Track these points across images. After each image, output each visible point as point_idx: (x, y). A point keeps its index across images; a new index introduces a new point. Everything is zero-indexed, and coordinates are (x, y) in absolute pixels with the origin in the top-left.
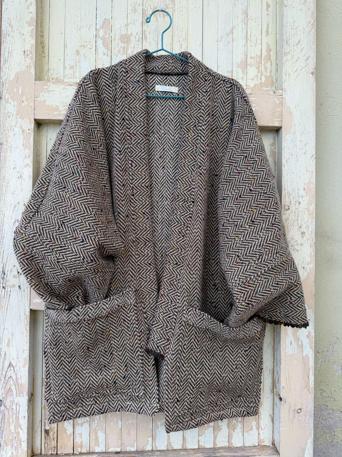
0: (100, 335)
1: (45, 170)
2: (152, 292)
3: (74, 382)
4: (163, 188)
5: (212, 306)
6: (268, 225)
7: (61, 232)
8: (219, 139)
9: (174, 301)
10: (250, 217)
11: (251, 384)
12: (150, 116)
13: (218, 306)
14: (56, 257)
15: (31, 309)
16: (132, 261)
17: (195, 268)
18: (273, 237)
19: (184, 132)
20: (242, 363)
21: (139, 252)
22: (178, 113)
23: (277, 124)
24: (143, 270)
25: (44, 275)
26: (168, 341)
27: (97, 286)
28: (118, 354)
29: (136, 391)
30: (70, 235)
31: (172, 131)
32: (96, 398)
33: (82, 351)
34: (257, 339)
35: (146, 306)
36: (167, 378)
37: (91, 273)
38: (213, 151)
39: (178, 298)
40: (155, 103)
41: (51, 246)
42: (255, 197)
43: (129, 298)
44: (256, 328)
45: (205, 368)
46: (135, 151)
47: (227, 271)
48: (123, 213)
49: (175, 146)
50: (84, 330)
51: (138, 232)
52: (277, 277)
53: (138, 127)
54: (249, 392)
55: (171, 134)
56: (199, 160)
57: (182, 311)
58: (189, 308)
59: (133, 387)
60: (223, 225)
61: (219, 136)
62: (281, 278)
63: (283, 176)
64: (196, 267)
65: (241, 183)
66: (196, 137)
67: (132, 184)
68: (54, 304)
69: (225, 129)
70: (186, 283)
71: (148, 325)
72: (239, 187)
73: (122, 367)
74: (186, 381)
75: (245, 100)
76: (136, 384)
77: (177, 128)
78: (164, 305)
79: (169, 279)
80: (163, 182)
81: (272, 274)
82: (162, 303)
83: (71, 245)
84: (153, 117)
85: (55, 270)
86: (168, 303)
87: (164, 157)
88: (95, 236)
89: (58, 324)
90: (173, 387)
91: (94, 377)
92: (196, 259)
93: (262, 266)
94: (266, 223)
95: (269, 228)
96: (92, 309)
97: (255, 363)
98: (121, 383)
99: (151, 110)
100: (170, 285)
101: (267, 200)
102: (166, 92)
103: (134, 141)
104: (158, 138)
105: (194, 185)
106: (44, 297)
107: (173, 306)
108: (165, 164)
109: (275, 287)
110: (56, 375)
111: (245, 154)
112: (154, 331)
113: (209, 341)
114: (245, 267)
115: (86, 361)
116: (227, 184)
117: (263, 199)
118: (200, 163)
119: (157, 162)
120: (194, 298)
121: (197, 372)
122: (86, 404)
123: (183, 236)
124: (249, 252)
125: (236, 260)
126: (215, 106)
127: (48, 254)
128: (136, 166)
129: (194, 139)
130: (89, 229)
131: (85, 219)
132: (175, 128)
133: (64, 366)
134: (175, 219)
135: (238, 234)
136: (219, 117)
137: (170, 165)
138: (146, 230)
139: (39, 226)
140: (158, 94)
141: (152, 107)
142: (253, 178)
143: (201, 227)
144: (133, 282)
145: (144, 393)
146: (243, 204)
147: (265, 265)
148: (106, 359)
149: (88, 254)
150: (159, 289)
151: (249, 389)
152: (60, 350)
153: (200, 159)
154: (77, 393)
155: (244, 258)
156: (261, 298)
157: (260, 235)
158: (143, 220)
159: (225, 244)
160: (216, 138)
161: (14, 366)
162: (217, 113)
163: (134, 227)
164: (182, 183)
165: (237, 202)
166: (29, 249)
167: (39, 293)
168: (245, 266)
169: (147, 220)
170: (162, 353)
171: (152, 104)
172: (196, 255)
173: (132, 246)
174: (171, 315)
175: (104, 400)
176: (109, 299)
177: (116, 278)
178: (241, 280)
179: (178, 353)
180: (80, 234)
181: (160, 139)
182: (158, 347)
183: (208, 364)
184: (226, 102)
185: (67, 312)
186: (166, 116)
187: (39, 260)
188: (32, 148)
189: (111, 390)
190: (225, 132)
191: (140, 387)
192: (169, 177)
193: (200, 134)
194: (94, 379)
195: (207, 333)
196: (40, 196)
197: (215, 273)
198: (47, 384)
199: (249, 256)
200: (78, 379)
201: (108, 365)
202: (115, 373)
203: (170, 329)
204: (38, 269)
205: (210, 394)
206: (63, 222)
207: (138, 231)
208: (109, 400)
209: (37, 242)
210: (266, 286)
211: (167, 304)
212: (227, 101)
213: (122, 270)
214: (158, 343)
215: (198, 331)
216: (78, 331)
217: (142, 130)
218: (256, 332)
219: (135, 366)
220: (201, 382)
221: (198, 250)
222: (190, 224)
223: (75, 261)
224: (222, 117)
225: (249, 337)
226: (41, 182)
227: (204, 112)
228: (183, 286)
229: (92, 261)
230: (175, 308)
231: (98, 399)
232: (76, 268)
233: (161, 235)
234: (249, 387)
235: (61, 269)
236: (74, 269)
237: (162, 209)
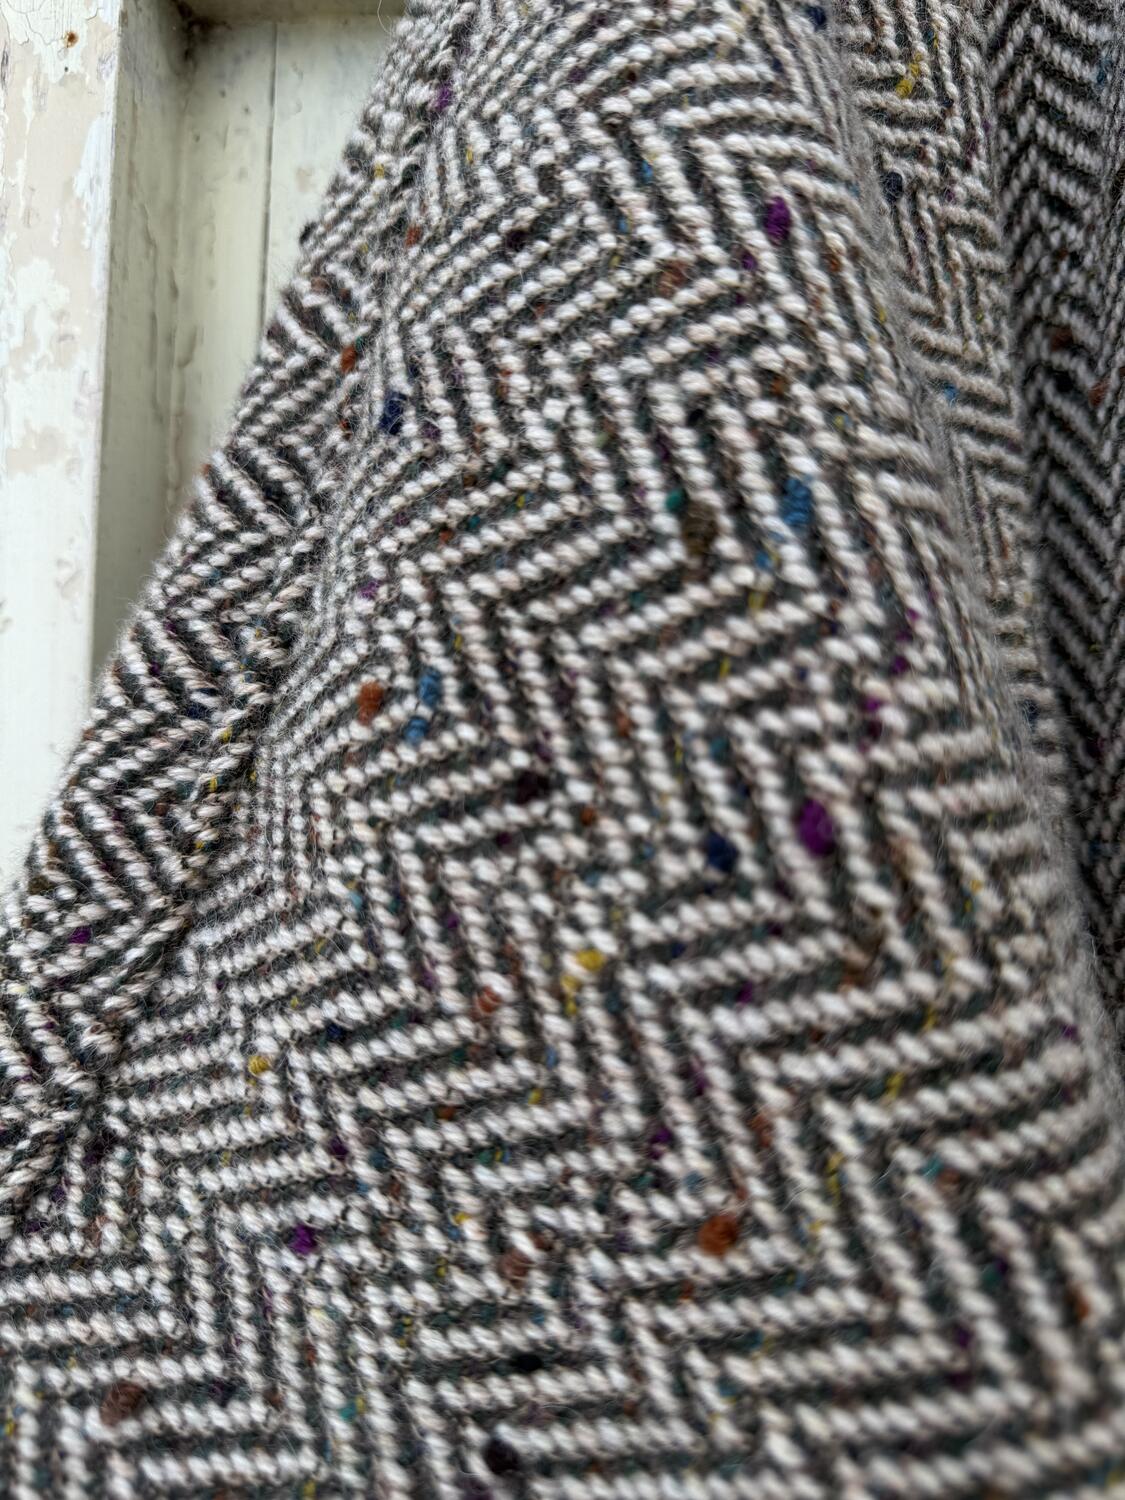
1: (225, 495)
188: (97, 242)
196: (137, 869)
226: (156, 664)
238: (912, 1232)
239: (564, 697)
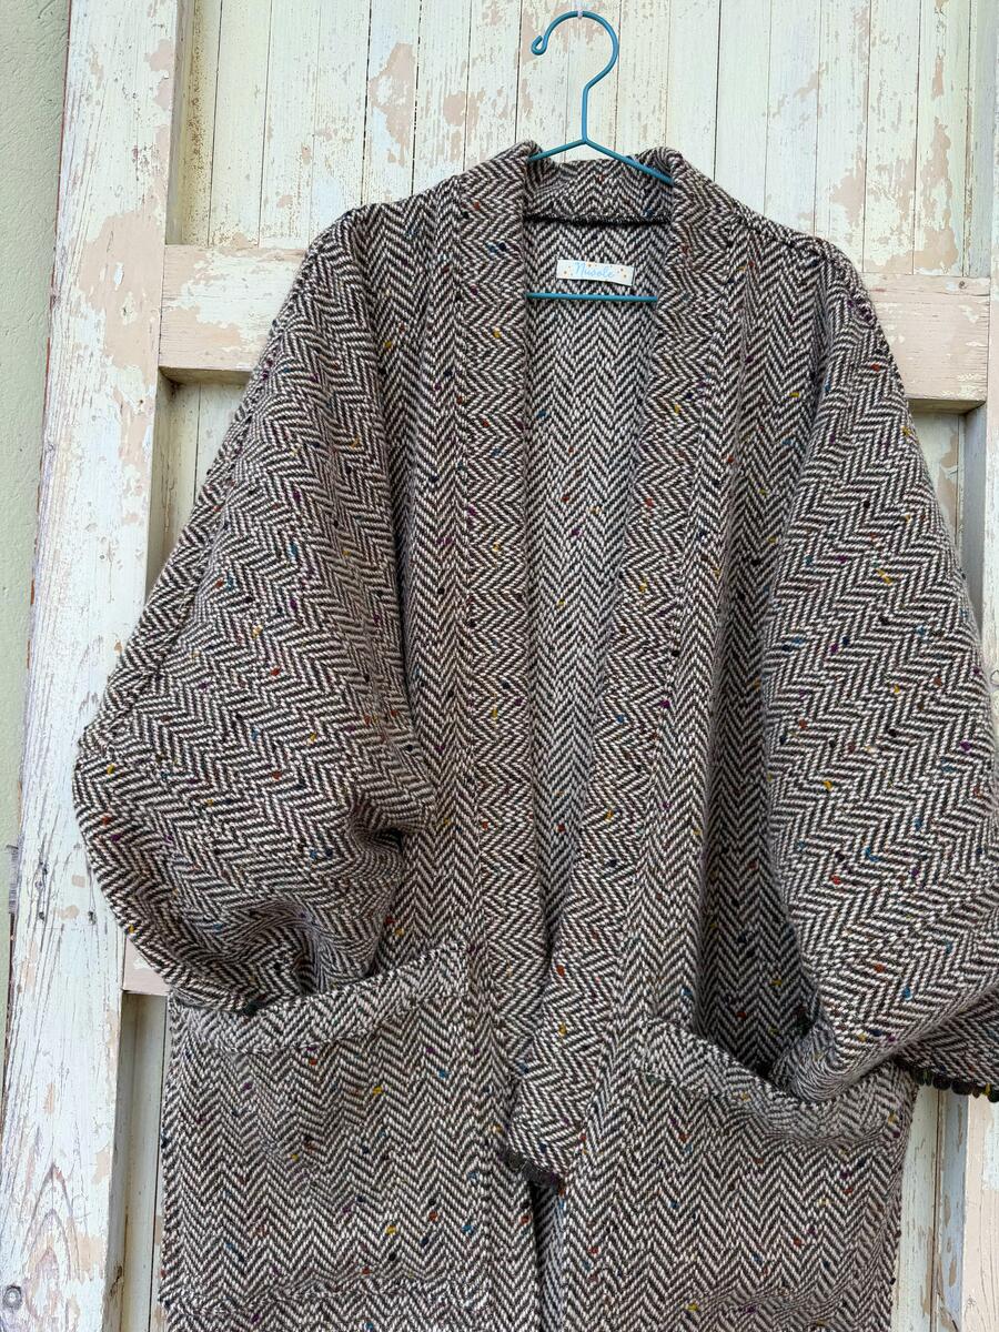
0: (348, 1097)
1: (188, 538)
2: (526, 955)
3: (256, 1247)
4: (571, 602)
5: (733, 1013)
6: (947, 749)
7: (232, 748)
8: (769, 440)
9: (603, 994)
10: (881, 717)
11: (859, 1288)
12: (535, 363)
13: (752, 1011)
14: (212, 834)
15: (125, 992)
16: (461, 846)
17: (677, 884)
18: (967, 794)
19: (650, 417)
20: (831, 1215)
21: (485, 816)
22: (628, 353)
23: (967, 393)
24: (497, 879)
25: (170, 890)
26: (579, 1129)
27: (344, 935)
28: (406, 1161)
29: (462, 1292)
30: (259, 760)
31: (608, 413)
32: (330, 1306)
33: (287, 1147)
34: (886, 1137)
35: (506, 1004)
36: (573, 1260)
37: (323, 894)
38: (747, 478)
39: (618, 983)
40: (555, 319)
41: (196, 798)
42: (900, 647)
43: (449, 973)
44: (886, 1101)
45: (705, 1232)
46: (483, 477)
47: (797, 908)
48: (436, 682)
49: (615, 461)
50: (297, 1080)
51: (484, 749)
52: (979, 938)
53: (497, 398)
54: (852, 1313)
55: (604, 422)
56: (699, 510)
57: (632, 1033)
58: (654, 1025)
59: (453, 1277)
60: (782, 741)
61: (768, 429)
62: (991, 941)
63: (986, 569)
64: (682, 880)
65: (849, 594)
66: (692, 433)
67: (468, 586)
68: (200, 992)
69: (791, 407)
70: (647, 935)
71: (511, 1069)
72: (844, 610)
73: (418, 1205)
74: (639, 1274)
75: (863, 311)
76: (462, 1268)
77: (625, 401)
78: (567, 1005)
79: (586, 916)
80: (571, 579)
81: (961, 927)
82: (561, 998)
83: (263, 796)
84: (544, 364)
85: (206, 879)
86: (582, 998)
87: (577, 496)
88: (342, 768)
89: (209, 1052)
90: (593, 1292)
91: (324, 1236)
92: (683, 853)
93: (927, 900)
94: (940, 742)
95: (952, 760)
96: (325, 1010)
97: (876, 1217)
98: (412, 1259)
99: (540, 341)
100: (588, 938)
101: (945, 657)
102: (591, 282)
103: (480, 446)
104: (559, 436)
105: (681, 596)
106: (167, 970)
107: (599, 1011)
108: (581, 520)
109: (972, 972)
110: (198, 1222)
111: (863, 495)
112: (532, 1094)
113: (718, 1133)
114: (864, 900)
115: (300, 1179)
116: (798, 597)
117: (929, 655)
118: (704, 520)
119: (556, 515)
120: (673, 987)
121: (678, 1244)
122: (293, 1321)
123: (638, 769)
124: (882, 843)
125: (833, 871)
126: (758, 329)
127: (186, 823)
128: (483, 529)
129: (685, 438)
130: (324, 743)
131: (311, 707)
132: (620, 401)
133: (228, 1191)
134: (610, 708)
135: (838, 776)
136: (771, 365)
137: (597, 525)
138: (511, 741)
139: (160, 727)
140: (565, 288)
141: (543, 332)
142: (893, 580)
143: (701, 739)
144: (462, 918)
145: (489, 1303)
146: (857, 670)
147: (939, 893)
148: (364, 1176)
149: (316, 828)
150: (549, 947)
151: (851, 1305)
152: (216, 1136)
153: (704, 508)
154: (265, 1287)
155: (863, 866)
156: (921, 1012)
157: (920, 783)
158: (501, 706)
159: (789, 806)
160: (759, 438)
161: (65, 1175)
162: (765, 355)
163: (473, 731)
164: (639, 586)
165: (835, 661)
166: (124, 803)
167: (150, 957)
168: (867, 893)
169: (516, 709)
170: (557, 1169)
171: (543, 321)
172: (684, 839)
173: (461, 795)
174: (590, 1041)
175: (354, 1313)
176: (380, 977)
177: (407, 905)
178: (852, 946)
179: (614, 1174)
180: (292, 760)
181: (565, 437)
182: (543, 1148)
183: (716, 1216)
184: (797, 318)
185: (242, 1019)
186: (590, 361)
187: (156, 840)
188: (149, 461)
189: (380, 1281)
190: (790, 418)
191: (478, 1280)
192: (594, 564)
193: (707, 422)
194: (323, 1242)
195: (714, 1109)
196: (167, 623)
197: (745, 897)
198: (168, 1246)
199: (881, 859)
200: (272, 1237)
201: (373, 1197)
202: (394, 1225)
203: (586, 1088)
204: (150, 870)
205: (718, 1319)
206: (238, 717)
207: (482, 745)
208: (371, 1312)
209: (149, 782)
210: (941, 971)
211: (576, 1001)
212: (802, 313)
213: (427, 876)
214: (543, 1135)
215: (683, 1103)
216: (277, 1083)
217: (509, 409)
218: (887, 1113)
219: (463, 1206)
220: (688, 1279)
221: (689, 822)
222: (663, 728)
223: (274, 852)
224: (781, 367)
225: (863, 1130)
226: (171, 577)
227: (722, 348)
228: (635, 943)
229: (329, 853)
230: (606, 1019)
231: (336, 1306)
232: (276, 876)
233: (560, 759)
234: (851, 1298)
235: (225, 874)
236: (268, 878)
237: (567, 673)
238: (304, 668)
239: (256, 583)
